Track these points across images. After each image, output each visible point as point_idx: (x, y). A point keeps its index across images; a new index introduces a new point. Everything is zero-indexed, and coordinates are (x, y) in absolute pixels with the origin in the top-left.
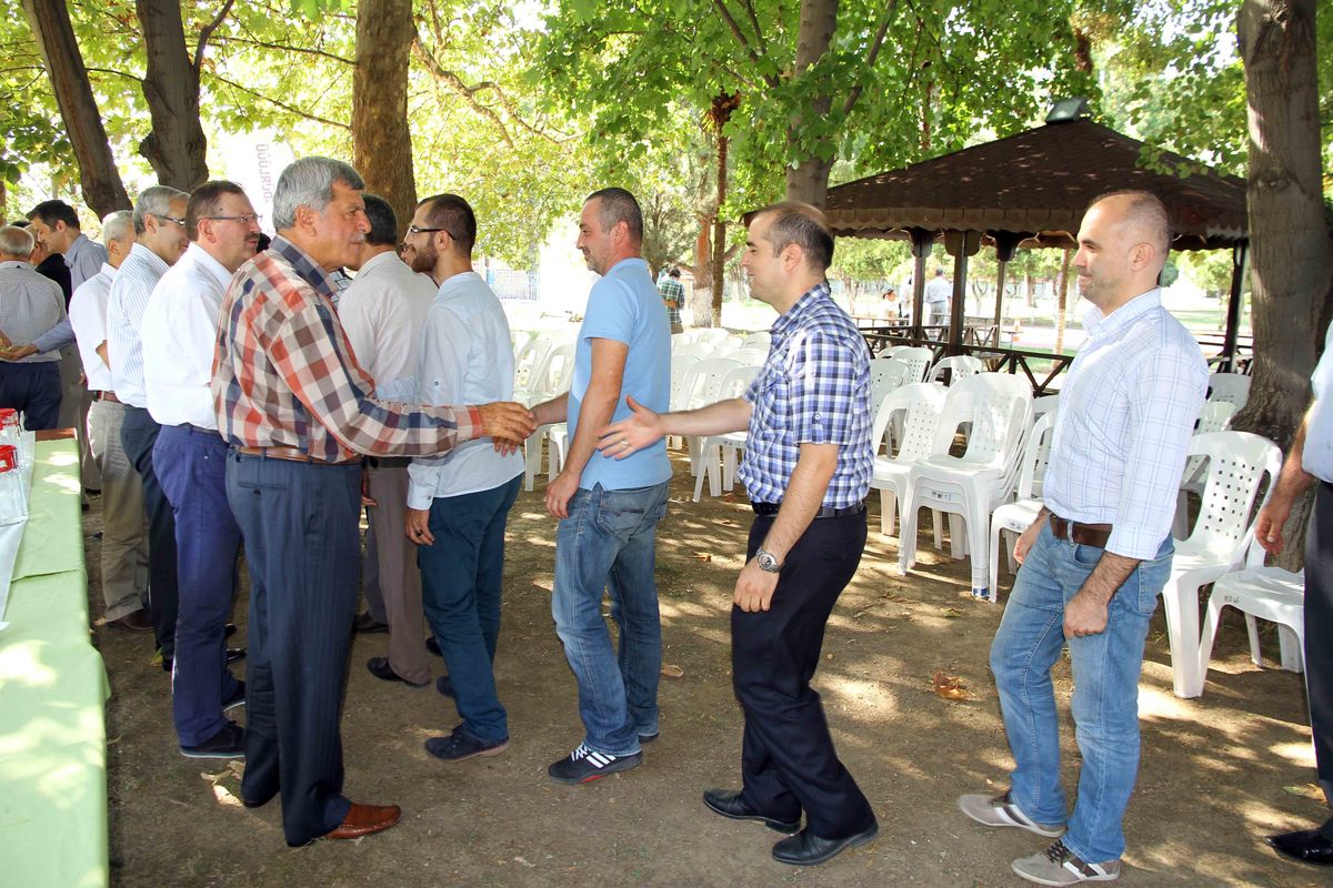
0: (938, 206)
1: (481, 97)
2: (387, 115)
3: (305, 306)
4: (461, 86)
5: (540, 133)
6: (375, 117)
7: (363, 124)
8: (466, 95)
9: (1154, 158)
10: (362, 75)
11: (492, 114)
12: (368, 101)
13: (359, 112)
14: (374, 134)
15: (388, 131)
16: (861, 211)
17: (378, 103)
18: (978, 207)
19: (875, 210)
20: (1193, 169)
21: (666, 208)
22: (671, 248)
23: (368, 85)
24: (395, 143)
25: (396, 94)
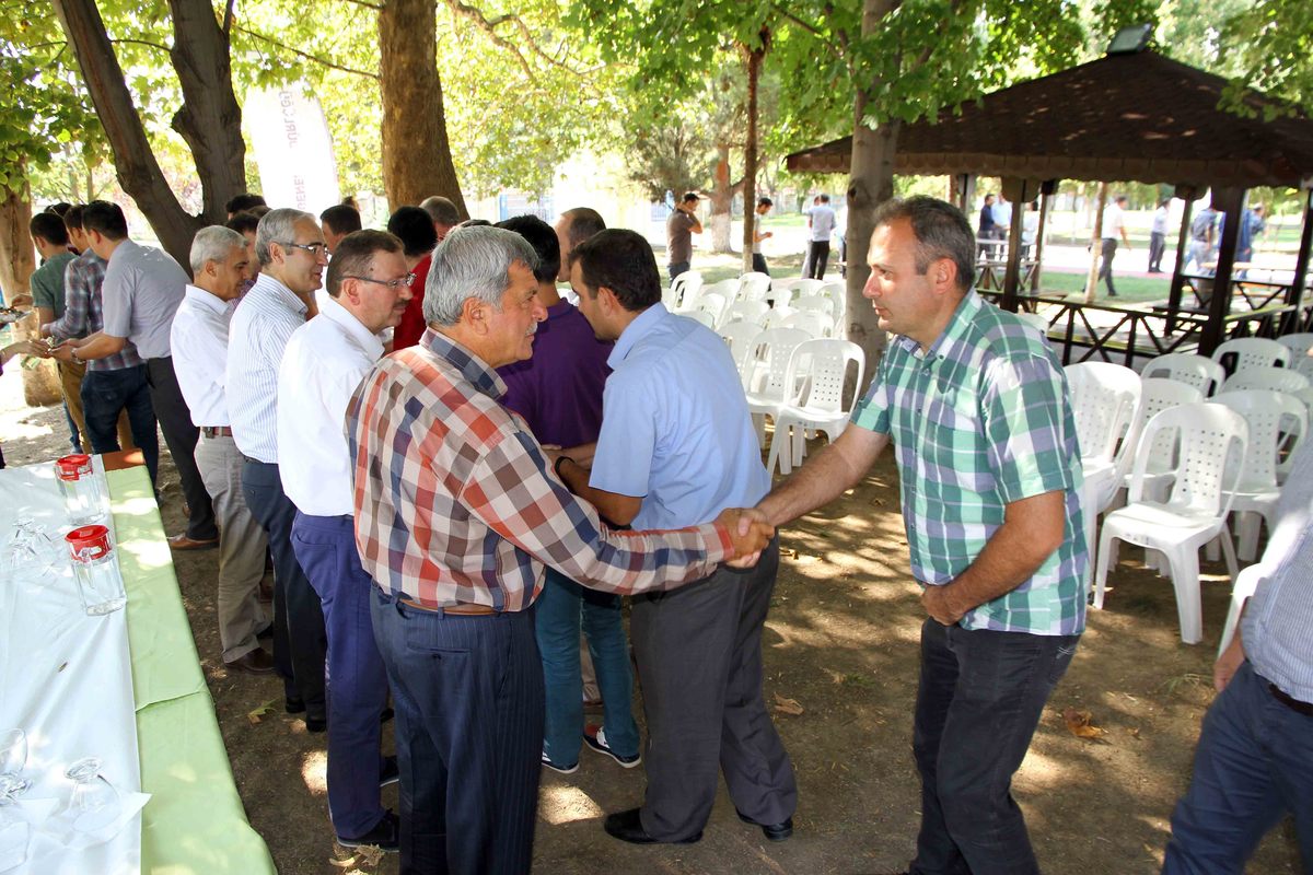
0: (998, 152)
1: (500, 31)
2: (416, 64)
3: (503, 438)
4: (482, 20)
5: (562, 65)
6: (405, 66)
7: (392, 73)
8: (487, 29)
9: (1237, 98)
10: (388, 20)
11: (513, 48)
12: (396, 49)
13: (386, 61)
14: (403, 83)
15: (418, 81)
16: (913, 156)
17: (407, 51)
18: (1043, 154)
19: (929, 155)
20: (1280, 111)
21: (688, 136)
22: (692, 175)
23: (395, 31)
24: (426, 92)
25: (425, 40)
